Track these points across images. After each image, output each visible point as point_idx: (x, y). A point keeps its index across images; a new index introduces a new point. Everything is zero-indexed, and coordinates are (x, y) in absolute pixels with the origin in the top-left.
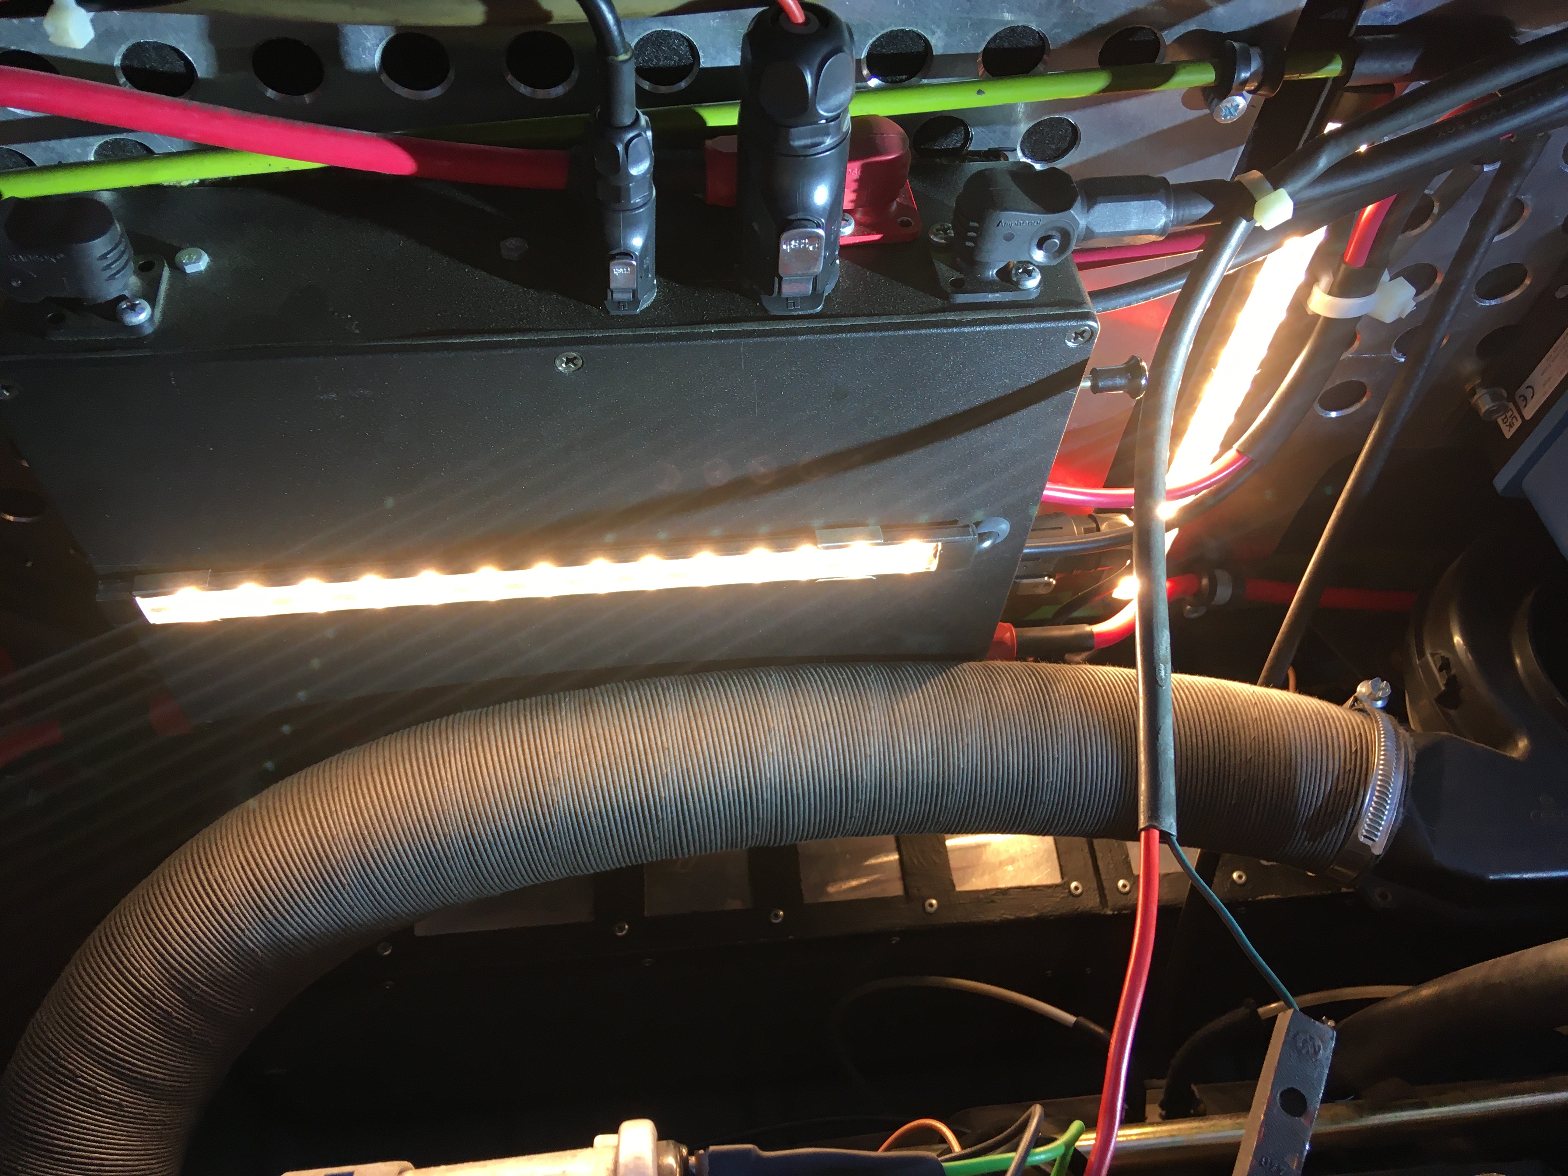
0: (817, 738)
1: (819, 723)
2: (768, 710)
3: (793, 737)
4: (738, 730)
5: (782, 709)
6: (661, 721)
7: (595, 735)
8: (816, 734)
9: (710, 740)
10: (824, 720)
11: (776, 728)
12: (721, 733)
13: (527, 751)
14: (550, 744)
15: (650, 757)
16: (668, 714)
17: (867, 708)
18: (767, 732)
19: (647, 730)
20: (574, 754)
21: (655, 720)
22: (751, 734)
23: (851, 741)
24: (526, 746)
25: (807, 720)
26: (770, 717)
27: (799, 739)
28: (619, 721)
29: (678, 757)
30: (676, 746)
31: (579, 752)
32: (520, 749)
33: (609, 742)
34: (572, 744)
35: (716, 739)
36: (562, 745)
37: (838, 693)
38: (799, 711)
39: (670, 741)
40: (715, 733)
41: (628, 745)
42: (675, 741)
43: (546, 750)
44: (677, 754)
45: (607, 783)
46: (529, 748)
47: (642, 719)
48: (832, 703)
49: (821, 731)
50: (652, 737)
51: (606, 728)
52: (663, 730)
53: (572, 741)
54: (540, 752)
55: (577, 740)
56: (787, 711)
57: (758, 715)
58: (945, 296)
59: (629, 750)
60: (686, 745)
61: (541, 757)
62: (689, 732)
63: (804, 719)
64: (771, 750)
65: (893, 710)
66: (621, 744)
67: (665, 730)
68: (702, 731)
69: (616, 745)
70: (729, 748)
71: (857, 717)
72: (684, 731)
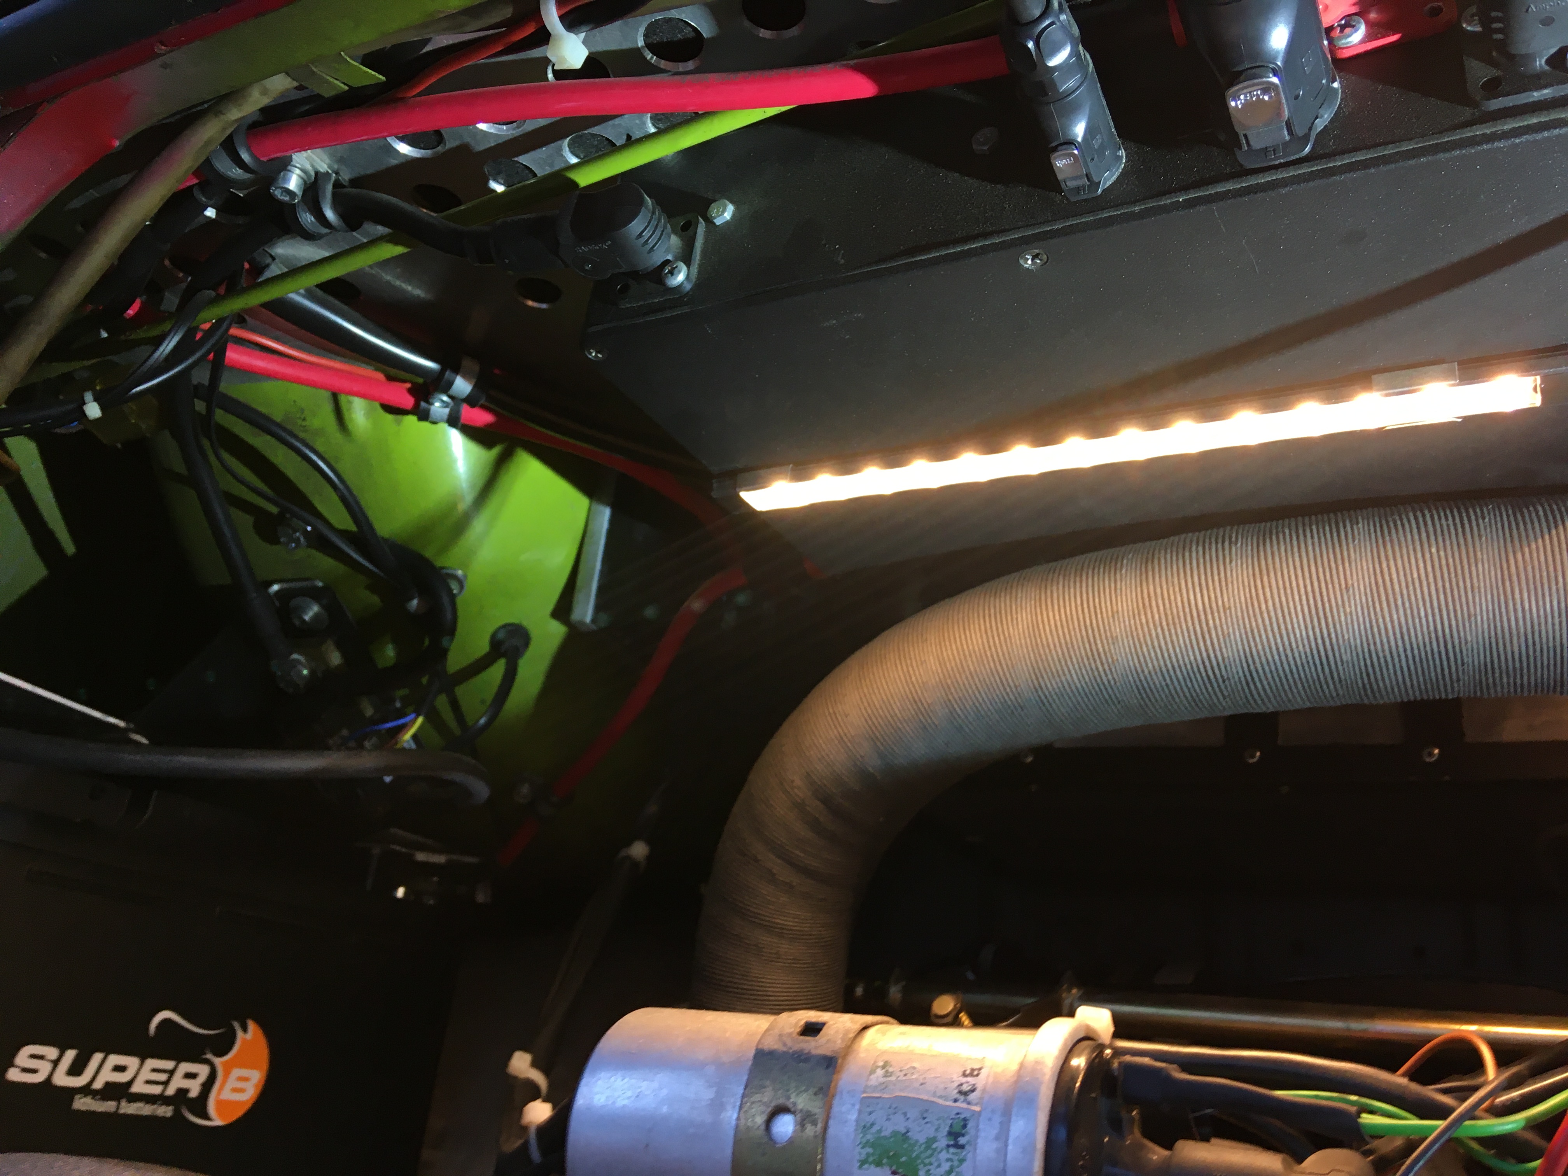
0: (1406, 596)
1: (1410, 579)
2: (1347, 564)
3: (1376, 595)
4: (1309, 588)
5: (1364, 564)
6: (1223, 579)
7: (1152, 594)
8: (1405, 592)
9: (1277, 600)
10: (1415, 575)
11: (1356, 585)
12: (1289, 591)
13: (1086, 610)
14: (1108, 603)
15: (1210, 617)
16: (1231, 571)
17: (1472, 560)
18: (1344, 591)
19: (1208, 589)
20: (1131, 613)
21: (1216, 578)
22: (1325, 593)
23: (1450, 599)
24: (1085, 606)
25: (1394, 576)
26: (1348, 573)
27: (1383, 598)
28: (1179, 579)
29: (1240, 618)
30: (1238, 605)
31: (1136, 612)
32: (1080, 608)
33: (1167, 602)
34: (1130, 603)
35: (1283, 599)
36: (1119, 604)
37: (1437, 543)
38: (1384, 565)
39: (1232, 600)
40: (1282, 591)
41: (1186, 605)
42: (1237, 601)
43: (1104, 610)
44: (1239, 614)
45: (1166, 643)
46: (1088, 607)
47: (1203, 577)
48: (1428, 556)
49: (1411, 588)
50: (1213, 596)
51: (1165, 587)
52: (1224, 588)
53: (1129, 600)
54: (1098, 611)
55: (1134, 600)
56: (1371, 566)
57: (1334, 572)
58: (1475, 105)
59: (1187, 610)
60: (1249, 604)
61: (1099, 616)
62: (1253, 591)
63: (1390, 575)
64: (1348, 610)
65: (1508, 561)
66: (1179, 604)
67: (1227, 589)
68: (1267, 590)
69: (1174, 605)
70: (1299, 608)
71: (1459, 572)
72: (1247, 590)
